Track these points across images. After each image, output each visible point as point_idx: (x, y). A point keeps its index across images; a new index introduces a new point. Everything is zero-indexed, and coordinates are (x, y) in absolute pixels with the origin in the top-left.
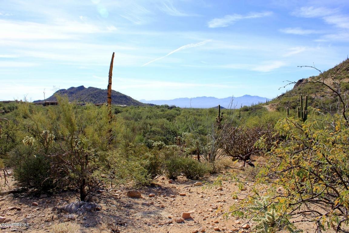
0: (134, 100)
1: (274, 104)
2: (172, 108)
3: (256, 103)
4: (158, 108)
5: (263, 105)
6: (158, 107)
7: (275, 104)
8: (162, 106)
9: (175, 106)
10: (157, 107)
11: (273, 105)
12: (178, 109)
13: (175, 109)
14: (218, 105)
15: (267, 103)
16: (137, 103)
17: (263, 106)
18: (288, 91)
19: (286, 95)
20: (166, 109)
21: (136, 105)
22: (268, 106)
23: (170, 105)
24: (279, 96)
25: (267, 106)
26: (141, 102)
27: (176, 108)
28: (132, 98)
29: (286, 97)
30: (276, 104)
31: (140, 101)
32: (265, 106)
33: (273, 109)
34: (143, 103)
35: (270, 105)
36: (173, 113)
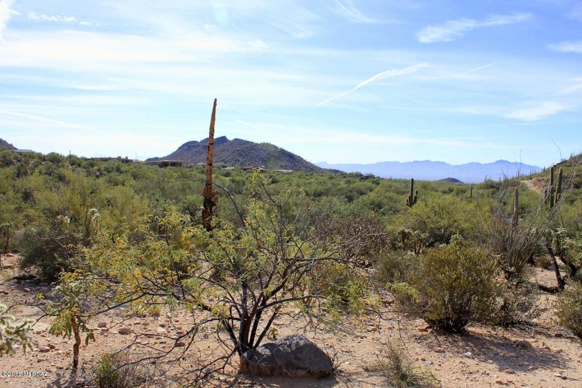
0: (307, 163)
1: (541, 178)
2: (367, 177)
3: (512, 174)
4: (345, 177)
5: (523, 180)
6: (344, 175)
7: (544, 178)
8: (351, 175)
9: (373, 174)
10: (343, 176)
11: (540, 181)
12: (377, 181)
13: (372, 180)
15: (530, 178)
16: (310, 167)
17: (522, 181)
18: (573, 156)
19: (568, 164)
20: (357, 180)
21: (310, 171)
22: (531, 181)
23: (365, 172)
24: (556, 164)
25: (530, 181)
26: (317, 167)
27: (374, 178)
28: (304, 159)
29: (568, 167)
30: (546, 179)
31: (316, 165)
32: (526, 182)
33: (539, 187)
34: (321, 168)
35: (533, 180)
36: (363, 187)
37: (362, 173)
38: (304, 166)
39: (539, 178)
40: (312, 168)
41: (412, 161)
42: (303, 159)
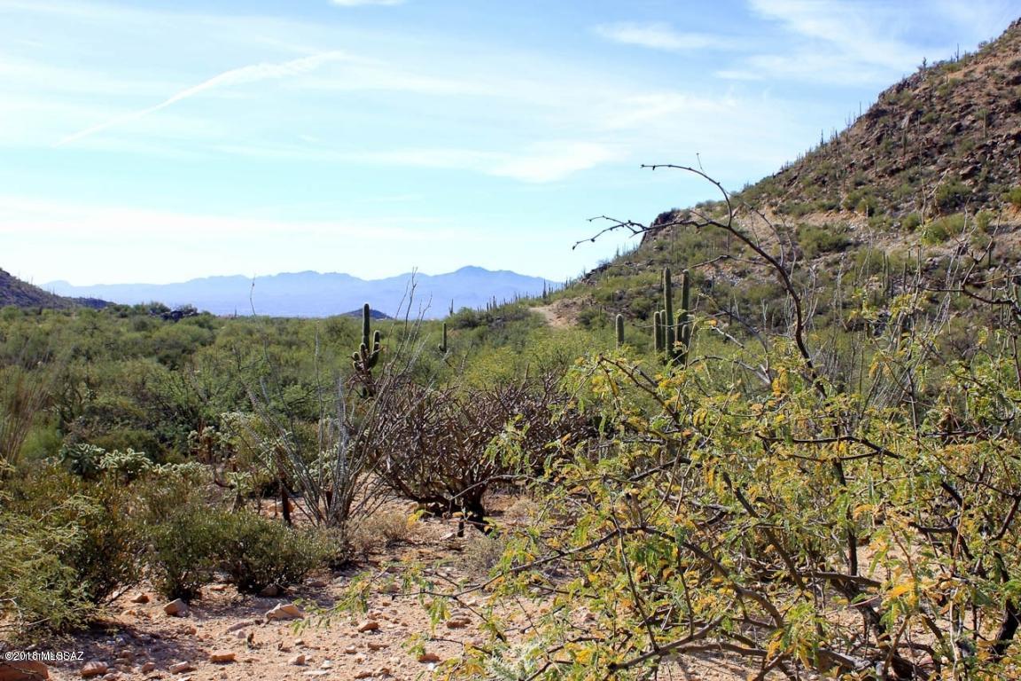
0: (20, 284)
1: (570, 301)
2: (178, 315)
3: (505, 297)
4: (123, 316)
5: (533, 305)
6: (122, 312)
7: (574, 300)
8: (139, 310)
9: (193, 307)
10: (118, 313)
11: (567, 306)
12: (206, 321)
13: (193, 319)
14: (363, 307)
15: (546, 299)
16: (30, 294)
17: (532, 309)
18: (621, 254)
19: (615, 270)
20: (158, 320)
21: (29, 305)
22: (550, 307)
23: (172, 303)
24: (588, 271)
25: (547, 307)
26: (49, 293)
27: (196, 314)
28: (12, 274)
29: (616, 276)
30: (579, 302)
31: (45, 289)
32: (540, 310)
33: (569, 319)
34: (57, 297)
35: (555, 305)
36: (184, 337)
37: (166, 305)
38: (13, 293)
39: (567, 301)
40: (35, 295)
41: (274, 274)
42: (8, 274)
